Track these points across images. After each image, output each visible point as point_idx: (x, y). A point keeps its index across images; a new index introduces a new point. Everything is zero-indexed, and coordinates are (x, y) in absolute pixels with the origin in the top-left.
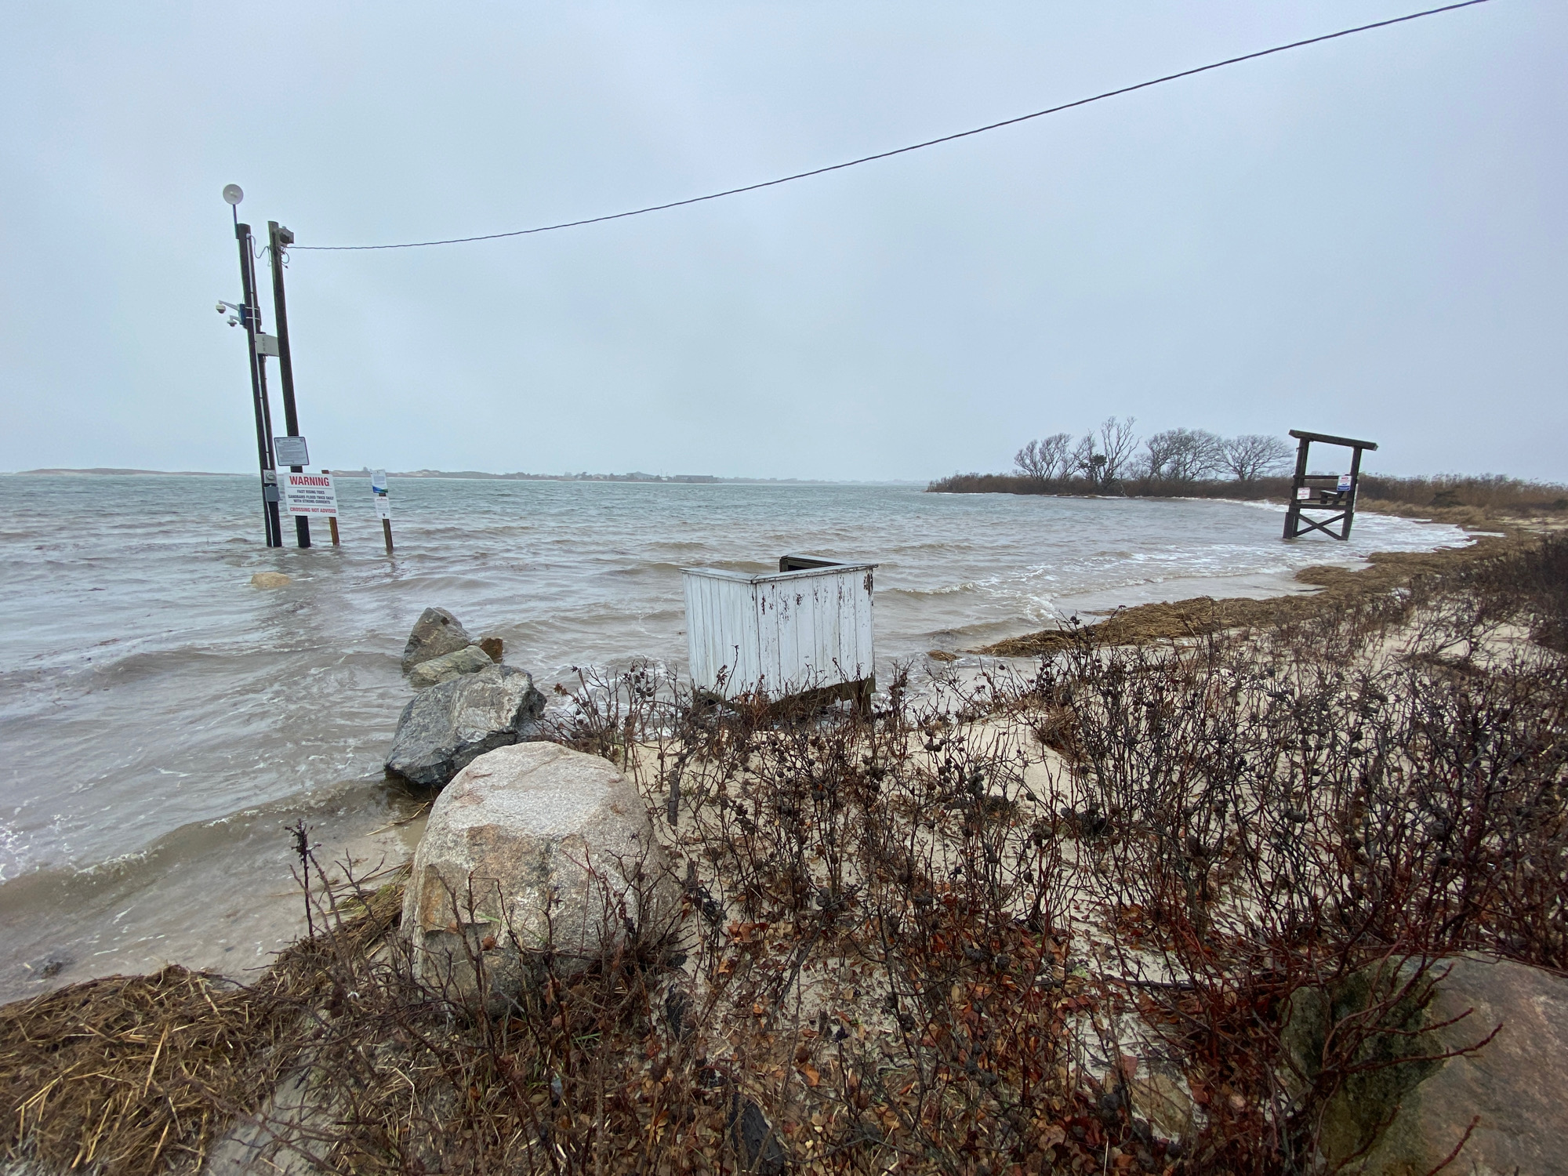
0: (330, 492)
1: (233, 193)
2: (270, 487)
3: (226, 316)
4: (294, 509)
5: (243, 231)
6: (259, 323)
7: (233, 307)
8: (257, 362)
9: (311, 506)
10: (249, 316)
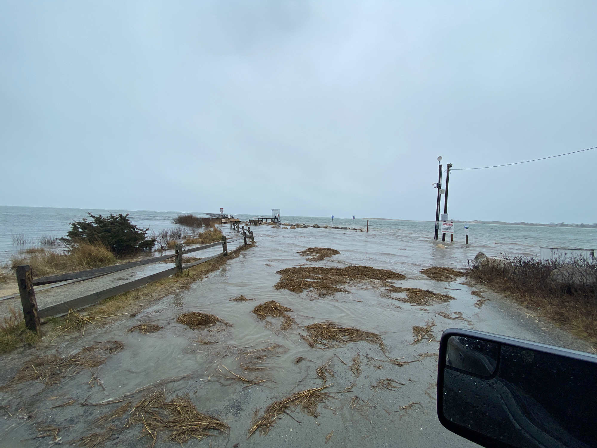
0: (452, 227)
1: (440, 158)
2: (437, 226)
3: (434, 186)
4: (442, 231)
5: (440, 166)
6: (441, 187)
7: (436, 184)
8: (439, 196)
9: (447, 231)
10: (439, 185)
